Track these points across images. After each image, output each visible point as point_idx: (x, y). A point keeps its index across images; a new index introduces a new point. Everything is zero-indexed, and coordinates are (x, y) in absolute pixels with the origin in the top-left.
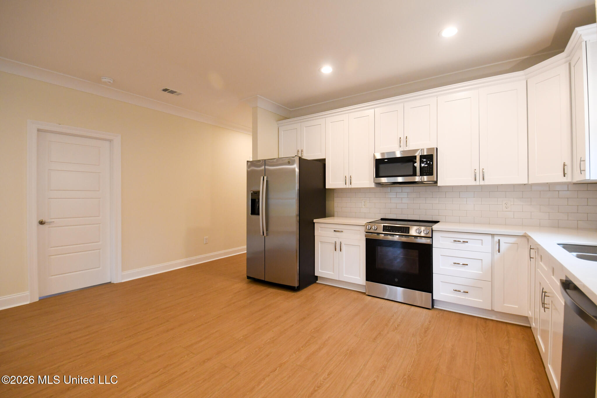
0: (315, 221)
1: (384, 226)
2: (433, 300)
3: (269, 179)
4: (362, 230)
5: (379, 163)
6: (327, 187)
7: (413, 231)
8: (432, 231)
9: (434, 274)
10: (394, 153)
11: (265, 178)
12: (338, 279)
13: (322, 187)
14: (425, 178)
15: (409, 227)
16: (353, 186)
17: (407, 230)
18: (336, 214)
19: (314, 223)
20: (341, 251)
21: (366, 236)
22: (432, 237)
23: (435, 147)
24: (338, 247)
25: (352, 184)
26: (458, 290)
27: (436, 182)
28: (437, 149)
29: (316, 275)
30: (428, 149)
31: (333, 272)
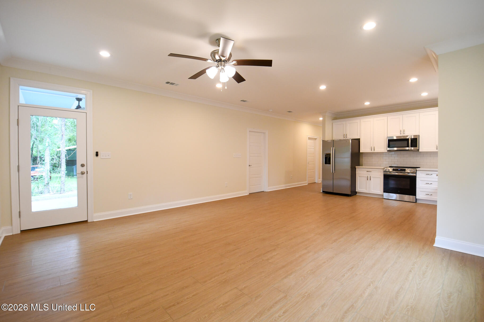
0: (356, 167)
1: (393, 169)
2: (416, 199)
3: (335, 149)
4: (382, 171)
5: (390, 141)
6: (361, 152)
7: (408, 170)
8: (416, 170)
9: (417, 188)
10: (393, 137)
11: (334, 148)
12: (368, 193)
13: (358, 151)
14: (412, 148)
16: (375, 151)
17: (405, 170)
18: (363, 164)
19: (356, 168)
20: (370, 180)
21: (384, 173)
22: (416, 173)
23: (418, 134)
24: (369, 179)
25: (375, 150)
26: (428, 194)
27: (419, 150)
28: (419, 135)
29: (356, 191)
30: (414, 136)
31: (366, 190)
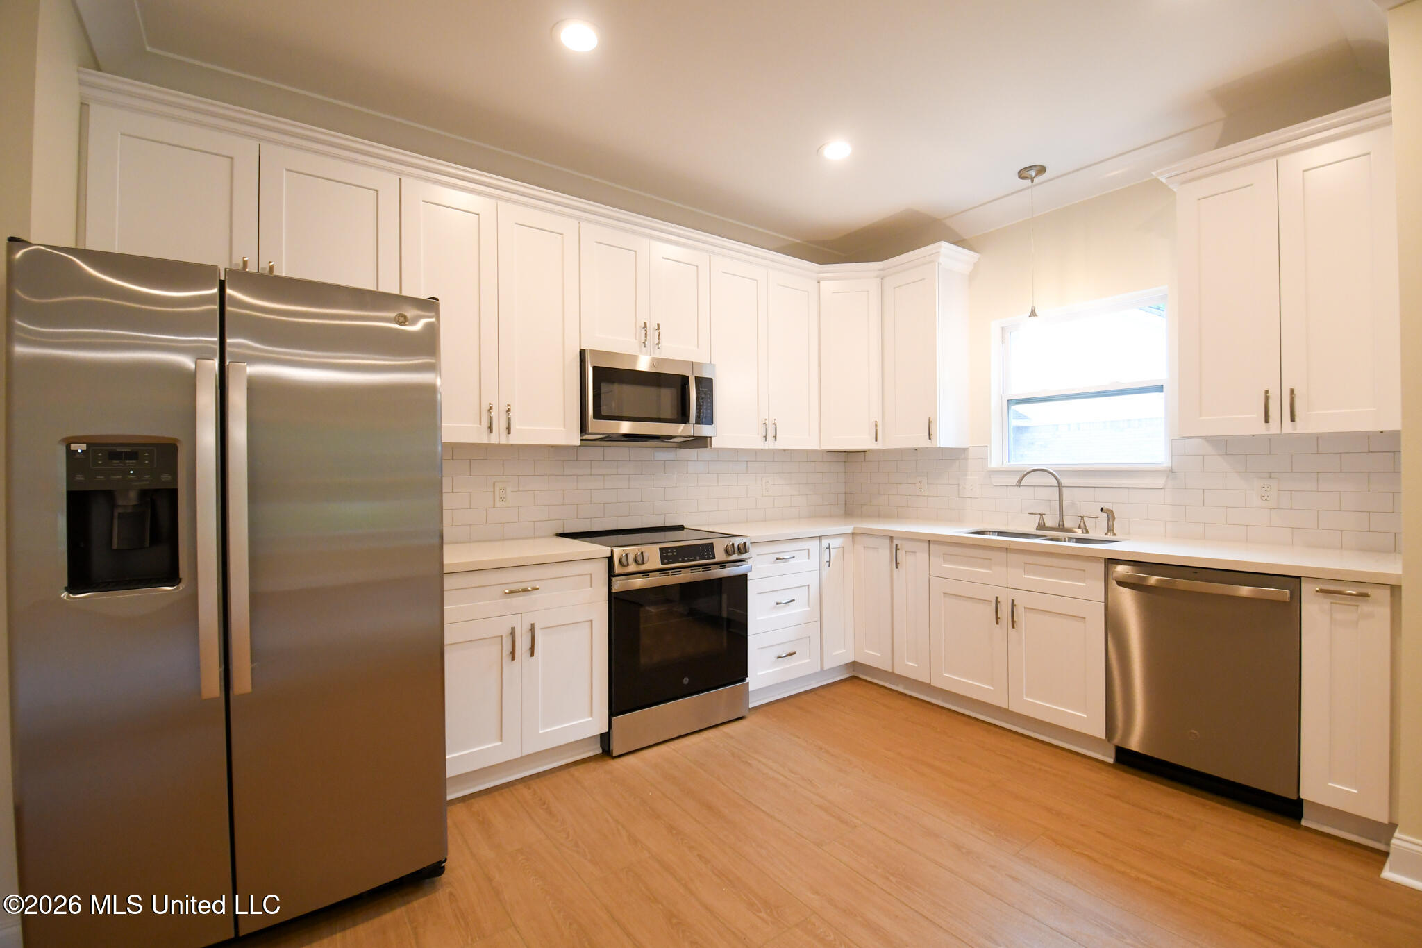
1: (660, 549)
4: (600, 570)
7: (722, 550)
10: (634, 358)
12: (519, 754)
15: (712, 544)
16: (515, 439)
20: (531, 655)
21: (611, 585)
24: (522, 646)
25: (514, 432)
26: (783, 653)
31: (501, 740)
